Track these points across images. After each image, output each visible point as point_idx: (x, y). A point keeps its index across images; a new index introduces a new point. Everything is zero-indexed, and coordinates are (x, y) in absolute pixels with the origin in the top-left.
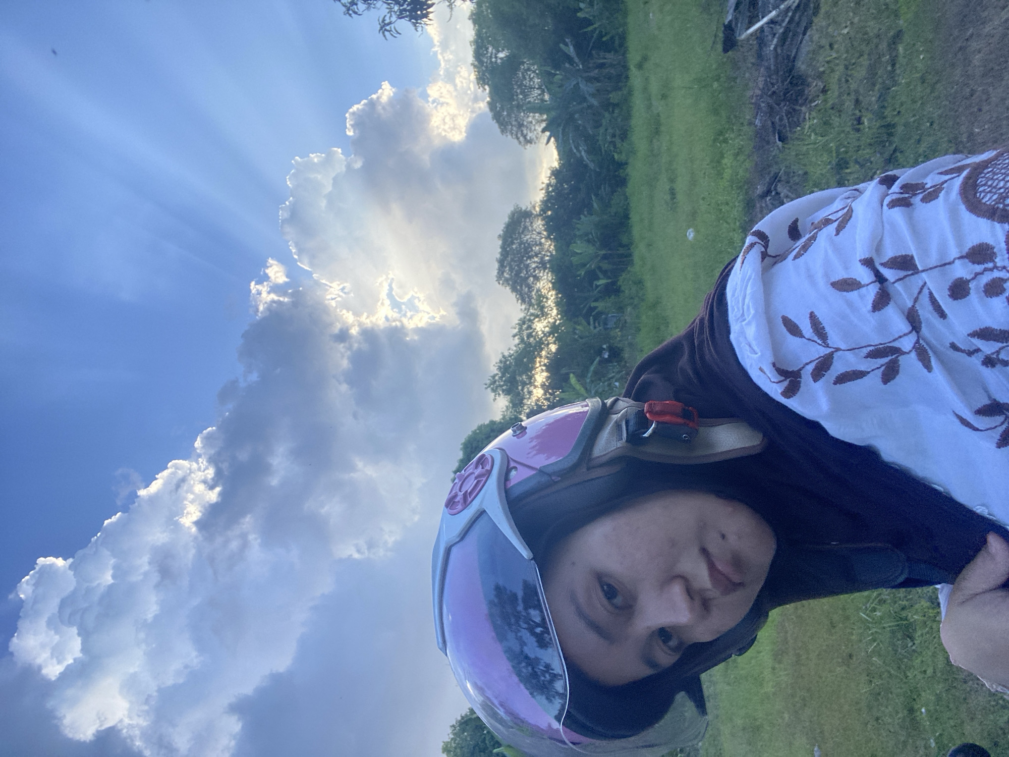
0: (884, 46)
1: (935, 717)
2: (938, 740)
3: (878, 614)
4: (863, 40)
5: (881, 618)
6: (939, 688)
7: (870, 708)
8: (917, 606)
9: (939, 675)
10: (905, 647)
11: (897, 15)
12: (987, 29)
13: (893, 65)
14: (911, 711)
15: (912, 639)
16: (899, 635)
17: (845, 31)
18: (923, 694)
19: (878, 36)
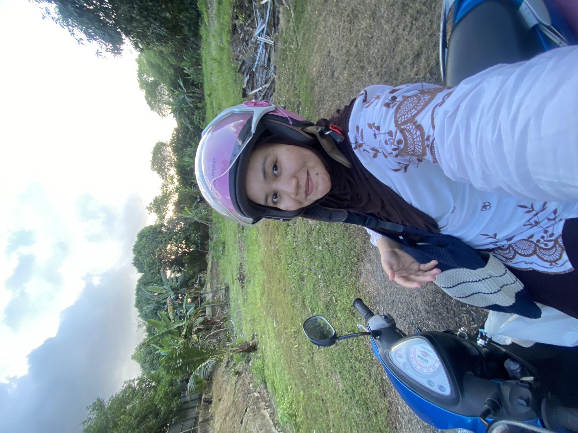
0: (296, 106)
1: (310, 303)
2: (311, 309)
3: (294, 275)
4: (289, 103)
5: (295, 276)
6: (311, 294)
7: (291, 304)
8: (305, 272)
9: (311, 290)
10: (302, 284)
11: (299, 98)
12: (325, 107)
13: (298, 113)
14: (304, 302)
15: (304, 281)
16: (300, 281)
17: (284, 99)
18: (307, 296)
19: (294, 103)
